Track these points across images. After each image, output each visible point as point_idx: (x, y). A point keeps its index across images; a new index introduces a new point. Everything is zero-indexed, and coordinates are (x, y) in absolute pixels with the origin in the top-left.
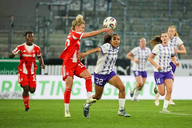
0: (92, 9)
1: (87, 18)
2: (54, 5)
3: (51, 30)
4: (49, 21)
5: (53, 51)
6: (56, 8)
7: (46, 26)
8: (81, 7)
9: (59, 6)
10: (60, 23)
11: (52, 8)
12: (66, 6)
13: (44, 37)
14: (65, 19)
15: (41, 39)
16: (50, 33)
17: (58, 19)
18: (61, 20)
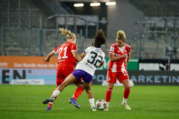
0: (172, 26)
1: (170, 32)
2: (147, 24)
3: (145, 40)
4: (144, 33)
5: (147, 54)
6: (148, 26)
7: (142, 37)
8: (165, 25)
9: (150, 24)
10: (151, 35)
11: (146, 25)
12: (155, 24)
13: (141, 45)
14: (155, 33)
15: (139, 46)
16: (144, 42)
17: (150, 33)
18: (152, 33)
